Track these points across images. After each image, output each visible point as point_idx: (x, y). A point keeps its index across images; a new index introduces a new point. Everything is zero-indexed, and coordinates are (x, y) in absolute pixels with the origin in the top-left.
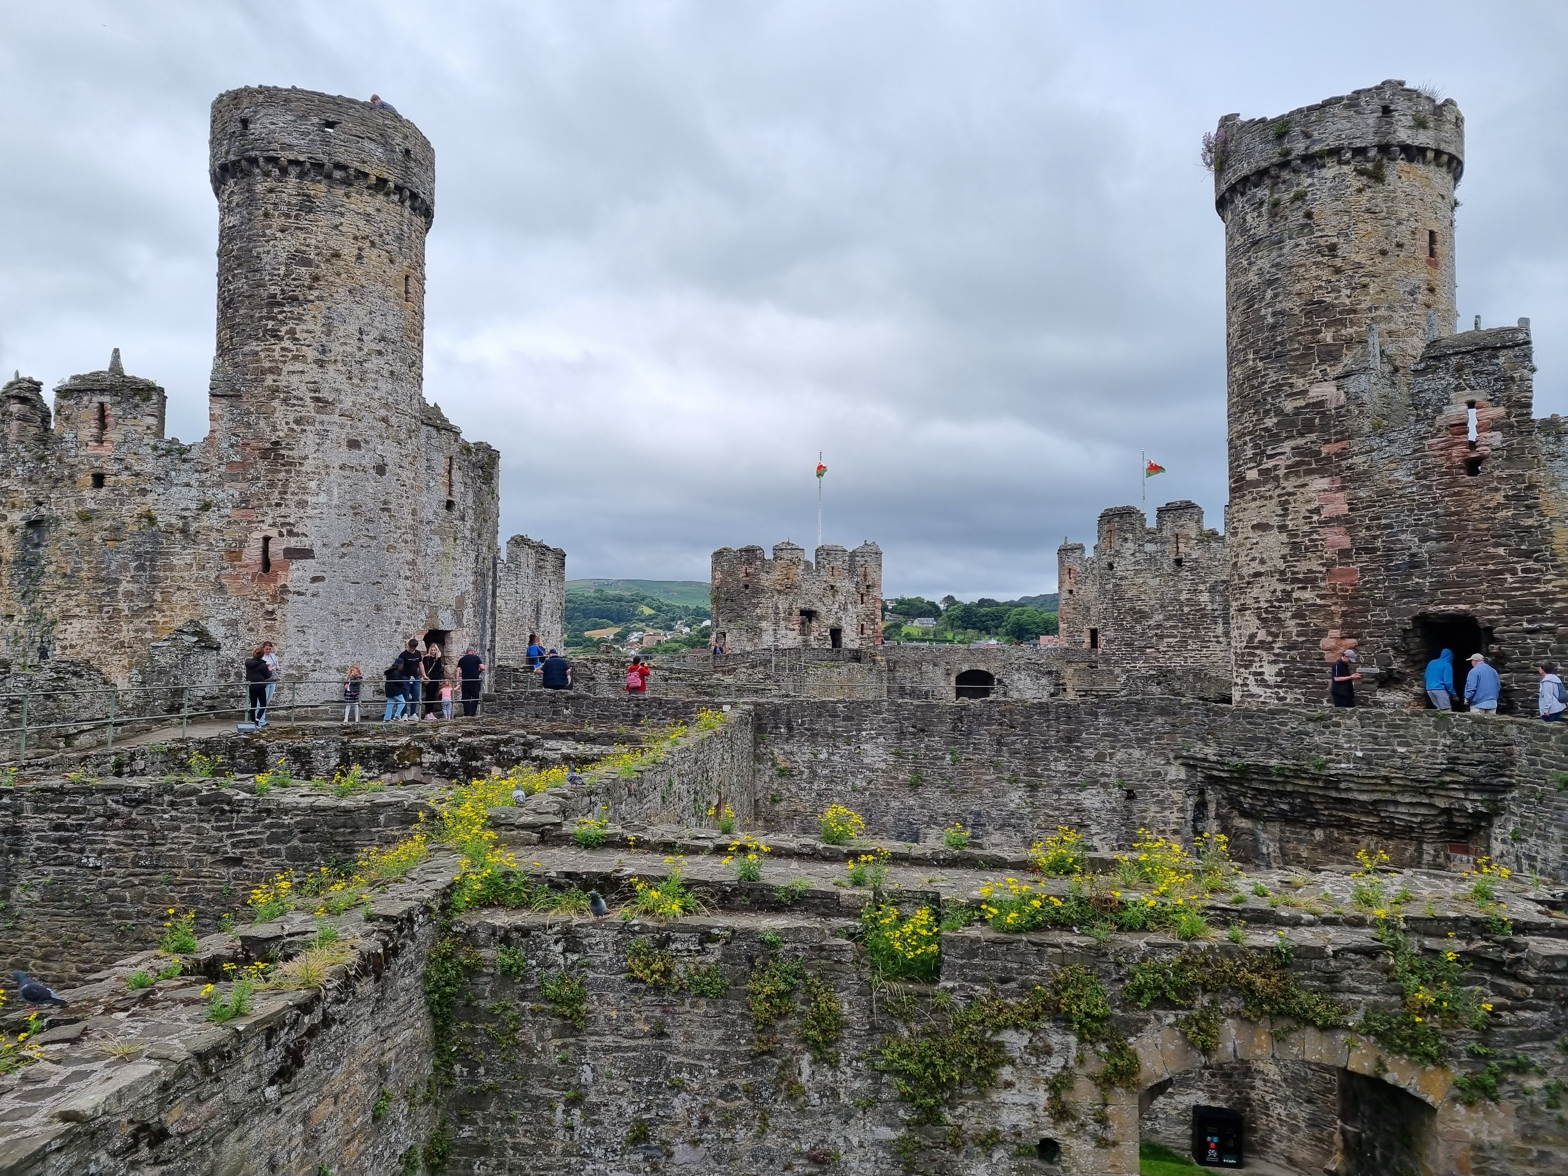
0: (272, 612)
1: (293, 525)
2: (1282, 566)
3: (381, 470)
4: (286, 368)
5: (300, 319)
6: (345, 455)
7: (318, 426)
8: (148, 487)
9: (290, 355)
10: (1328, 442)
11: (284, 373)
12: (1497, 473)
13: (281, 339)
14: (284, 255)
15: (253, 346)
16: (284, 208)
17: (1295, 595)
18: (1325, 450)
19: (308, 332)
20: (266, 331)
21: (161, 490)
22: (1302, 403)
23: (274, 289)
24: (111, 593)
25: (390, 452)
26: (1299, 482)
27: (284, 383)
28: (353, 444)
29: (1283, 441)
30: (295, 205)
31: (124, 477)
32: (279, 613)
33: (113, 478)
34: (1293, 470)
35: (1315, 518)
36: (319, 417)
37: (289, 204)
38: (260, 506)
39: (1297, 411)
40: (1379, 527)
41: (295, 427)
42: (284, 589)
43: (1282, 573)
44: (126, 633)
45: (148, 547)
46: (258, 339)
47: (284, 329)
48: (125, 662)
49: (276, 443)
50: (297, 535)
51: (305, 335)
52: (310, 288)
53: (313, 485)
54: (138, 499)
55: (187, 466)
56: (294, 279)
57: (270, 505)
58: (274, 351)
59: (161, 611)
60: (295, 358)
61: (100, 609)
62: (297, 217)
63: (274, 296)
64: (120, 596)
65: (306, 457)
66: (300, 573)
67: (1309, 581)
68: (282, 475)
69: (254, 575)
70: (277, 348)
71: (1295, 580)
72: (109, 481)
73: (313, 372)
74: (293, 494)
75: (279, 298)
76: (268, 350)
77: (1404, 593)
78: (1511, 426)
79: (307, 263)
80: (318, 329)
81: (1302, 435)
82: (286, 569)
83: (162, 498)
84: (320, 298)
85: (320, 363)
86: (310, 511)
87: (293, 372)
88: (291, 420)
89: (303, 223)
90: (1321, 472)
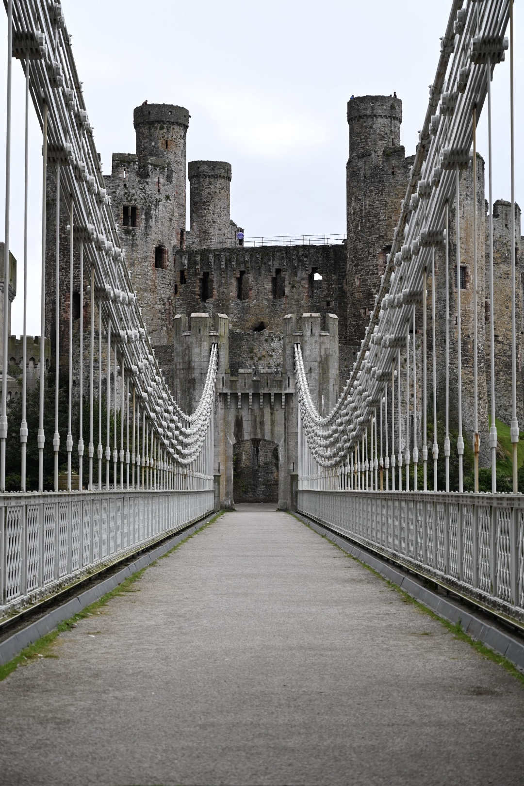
3: (224, 234)
4: (207, 215)
5: (209, 205)
6: (218, 232)
7: (213, 226)
9: (208, 213)
13: (206, 210)
14: (206, 193)
15: (201, 211)
16: (206, 184)
19: (211, 208)
20: (203, 208)
23: (205, 200)
25: (225, 231)
27: (207, 218)
28: (220, 230)
30: (208, 183)
41: (209, 227)
47: (206, 208)
49: (206, 230)
52: (211, 199)
56: (208, 198)
58: (205, 212)
62: (209, 186)
65: (211, 233)
68: (207, 236)
73: (212, 216)
75: (205, 202)
79: (210, 194)
85: (213, 214)
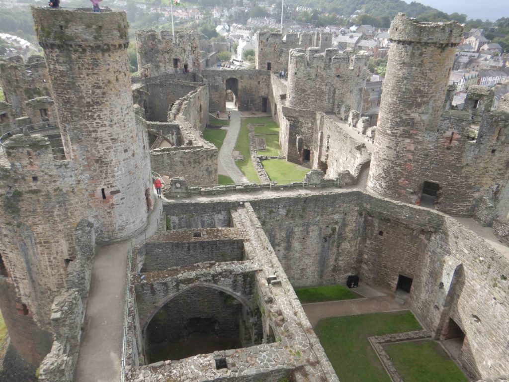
0: (110, 212)
1: (112, 184)
2: (393, 159)
3: (133, 155)
4: (99, 130)
5: (101, 110)
6: (124, 155)
7: (114, 149)
8: (57, 180)
9: (100, 125)
10: (412, 130)
11: (99, 132)
12: (454, 152)
13: (95, 119)
14: (90, 86)
15: (84, 122)
16: (87, 66)
17: (395, 168)
18: (411, 132)
19: (105, 115)
20: (88, 116)
21: (61, 180)
22: (408, 117)
23: (89, 100)
24: (52, 216)
26: (402, 139)
27: (100, 136)
28: (126, 151)
29: (400, 126)
30: (91, 64)
31: (46, 177)
32: (112, 212)
33: (41, 178)
34: (401, 136)
35: (405, 150)
36: (114, 145)
37: (88, 63)
38: (99, 179)
39: (406, 119)
40: (421, 157)
41: (107, 151)
42: (113, 204)
43: (393, 161)
44: (61, 227)
45: (61, 199)
46: (85, 119)
47: (96, 115)
48: (63, 236)
49: (100, 157)
50: (114, 186)
51: (104, 116)
52: (103, 97)
53: (116, 169)
54: (53, 184)
55: (69, 170)
56: (96, 95)
57: (102, 179)
58: (93, 124)
59: (71, 218)
60: (102, 126)
61: (49, 221)
62: (93, 69)
63: (89, 103)
64: (55, 216)
65: (112, 160)
66: (117, 198)
67: (400, 165)
68: (105, 168)
69: (101, 202)
70: (94, 123)
71: (396, 164)
72: (40, 179)
73: (109, 130)
74: (110, 173)
75: (91, 103)
76: (91, 124)
77: (423, 175)
78: (461, 141)
80: (108, 113)
81: (406, 126)
82: (112, 198)
83: (63, 182)
84: (107, 101)
85: (111, 126)
86: (117, 178)
87: (102, 131)
88: (104, 148)
89: (96, 71)
90: (409, 137)
